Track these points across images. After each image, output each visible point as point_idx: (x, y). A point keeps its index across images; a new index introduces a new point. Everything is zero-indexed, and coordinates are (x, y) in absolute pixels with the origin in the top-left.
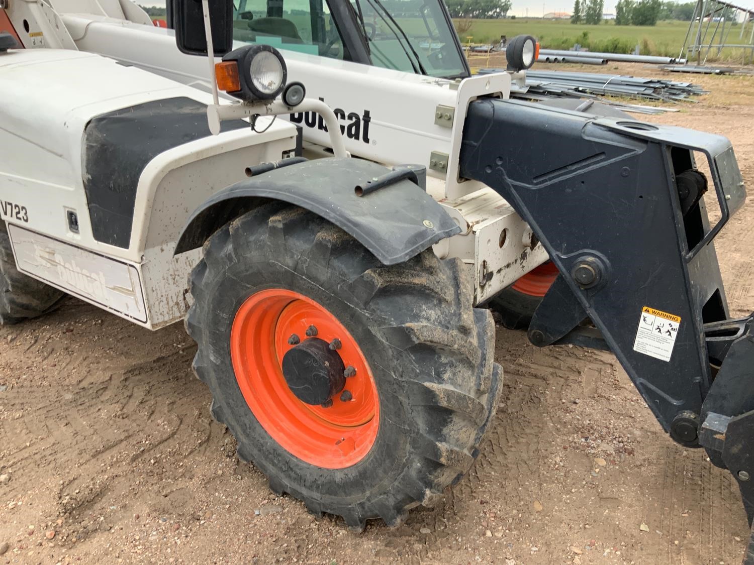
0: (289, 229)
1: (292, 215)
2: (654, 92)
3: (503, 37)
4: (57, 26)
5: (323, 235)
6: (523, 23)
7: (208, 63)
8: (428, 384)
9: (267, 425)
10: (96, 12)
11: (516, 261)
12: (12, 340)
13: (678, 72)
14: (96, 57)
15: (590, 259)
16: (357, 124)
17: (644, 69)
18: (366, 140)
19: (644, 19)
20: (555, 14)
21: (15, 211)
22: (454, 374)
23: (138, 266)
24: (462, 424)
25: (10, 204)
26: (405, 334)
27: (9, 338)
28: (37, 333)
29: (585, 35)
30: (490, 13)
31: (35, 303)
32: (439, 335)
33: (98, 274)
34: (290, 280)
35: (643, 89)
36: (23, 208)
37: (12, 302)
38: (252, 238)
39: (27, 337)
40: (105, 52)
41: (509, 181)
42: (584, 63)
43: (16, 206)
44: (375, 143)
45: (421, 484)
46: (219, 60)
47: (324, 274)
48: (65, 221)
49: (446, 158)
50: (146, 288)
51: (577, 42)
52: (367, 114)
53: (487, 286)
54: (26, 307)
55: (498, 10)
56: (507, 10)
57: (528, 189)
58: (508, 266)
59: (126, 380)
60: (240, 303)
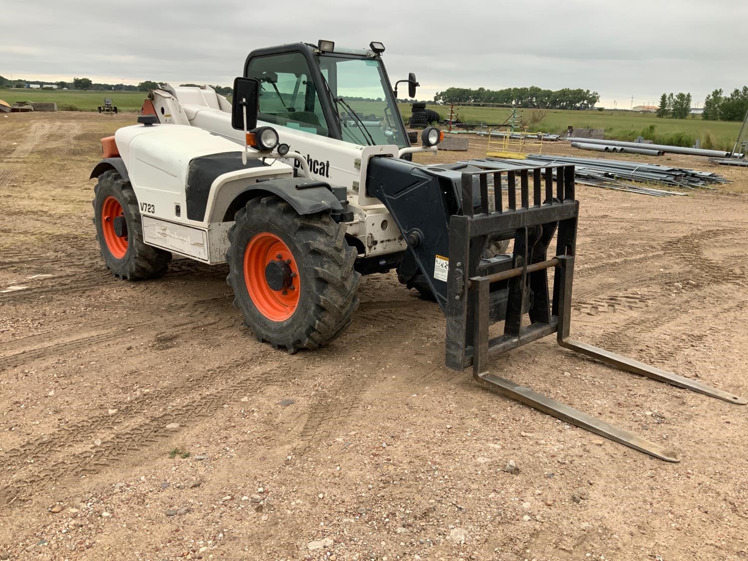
0: (269, 204)
1: (270, 198)
2: (674, 179)
3: (570, 127)
4: (180, 112)
5: (281, 205)
6: (608, 115)
7: (243, 134)
8: (316, 268)
9: (257, 305)
10: (203, 104)
11: (395, 239)
12: (133, 287)
13: (727, 164)
14: (200, 129)
15: (415, 232)
16: (323, 168)
17: (697, 161)
18: (327, 176)
19: (732, 115)
20: (644, 107)
21: (148, 208)
22: (329, 266)
23: (207, 230)
24: (333, 291)
25: (146, 204)
26: (307, 245)
27: (132, 286)
28: (148, 285)
29: (652, 128)
30: (578, 105)
31: (149, 267)
32: (322, 247)
33: (187, 237)
34: (267, 227)
35: (665, 176)
36: (153, 206)
37: (137, 265)
38: (254, 209)
39: (142, 286)
40: (204, 127)
41: (385, 195)
42: (641, 153)
43: (149, 205)
44: (331, 177)
45: (314, 317)
46: (248, 132)
47: (280, 222)
48: (174, 210)
49: (358, 184)
50: (210, 243)
51: (643, 135)
52: (328, 162)
53: (373, 248)
54: (143, 269)
55: (585, 102)
56: (595, 102)
57: (392, 199)
58: (389, 240)
59: (195, 305)
60: (249, 241)
